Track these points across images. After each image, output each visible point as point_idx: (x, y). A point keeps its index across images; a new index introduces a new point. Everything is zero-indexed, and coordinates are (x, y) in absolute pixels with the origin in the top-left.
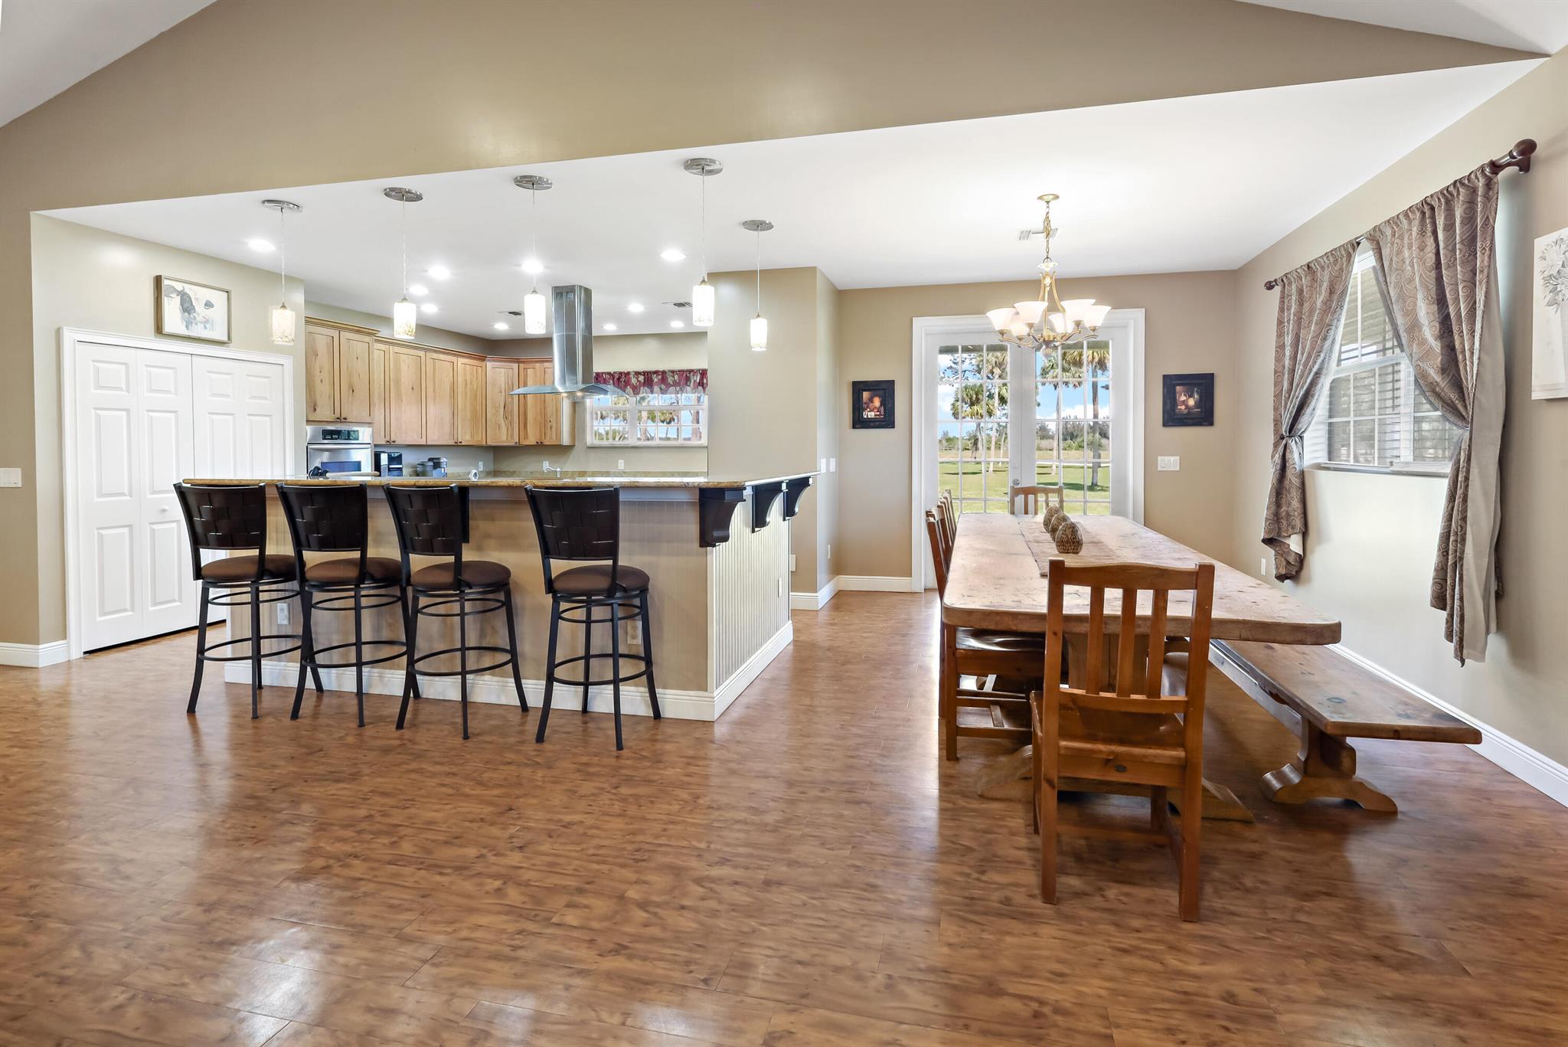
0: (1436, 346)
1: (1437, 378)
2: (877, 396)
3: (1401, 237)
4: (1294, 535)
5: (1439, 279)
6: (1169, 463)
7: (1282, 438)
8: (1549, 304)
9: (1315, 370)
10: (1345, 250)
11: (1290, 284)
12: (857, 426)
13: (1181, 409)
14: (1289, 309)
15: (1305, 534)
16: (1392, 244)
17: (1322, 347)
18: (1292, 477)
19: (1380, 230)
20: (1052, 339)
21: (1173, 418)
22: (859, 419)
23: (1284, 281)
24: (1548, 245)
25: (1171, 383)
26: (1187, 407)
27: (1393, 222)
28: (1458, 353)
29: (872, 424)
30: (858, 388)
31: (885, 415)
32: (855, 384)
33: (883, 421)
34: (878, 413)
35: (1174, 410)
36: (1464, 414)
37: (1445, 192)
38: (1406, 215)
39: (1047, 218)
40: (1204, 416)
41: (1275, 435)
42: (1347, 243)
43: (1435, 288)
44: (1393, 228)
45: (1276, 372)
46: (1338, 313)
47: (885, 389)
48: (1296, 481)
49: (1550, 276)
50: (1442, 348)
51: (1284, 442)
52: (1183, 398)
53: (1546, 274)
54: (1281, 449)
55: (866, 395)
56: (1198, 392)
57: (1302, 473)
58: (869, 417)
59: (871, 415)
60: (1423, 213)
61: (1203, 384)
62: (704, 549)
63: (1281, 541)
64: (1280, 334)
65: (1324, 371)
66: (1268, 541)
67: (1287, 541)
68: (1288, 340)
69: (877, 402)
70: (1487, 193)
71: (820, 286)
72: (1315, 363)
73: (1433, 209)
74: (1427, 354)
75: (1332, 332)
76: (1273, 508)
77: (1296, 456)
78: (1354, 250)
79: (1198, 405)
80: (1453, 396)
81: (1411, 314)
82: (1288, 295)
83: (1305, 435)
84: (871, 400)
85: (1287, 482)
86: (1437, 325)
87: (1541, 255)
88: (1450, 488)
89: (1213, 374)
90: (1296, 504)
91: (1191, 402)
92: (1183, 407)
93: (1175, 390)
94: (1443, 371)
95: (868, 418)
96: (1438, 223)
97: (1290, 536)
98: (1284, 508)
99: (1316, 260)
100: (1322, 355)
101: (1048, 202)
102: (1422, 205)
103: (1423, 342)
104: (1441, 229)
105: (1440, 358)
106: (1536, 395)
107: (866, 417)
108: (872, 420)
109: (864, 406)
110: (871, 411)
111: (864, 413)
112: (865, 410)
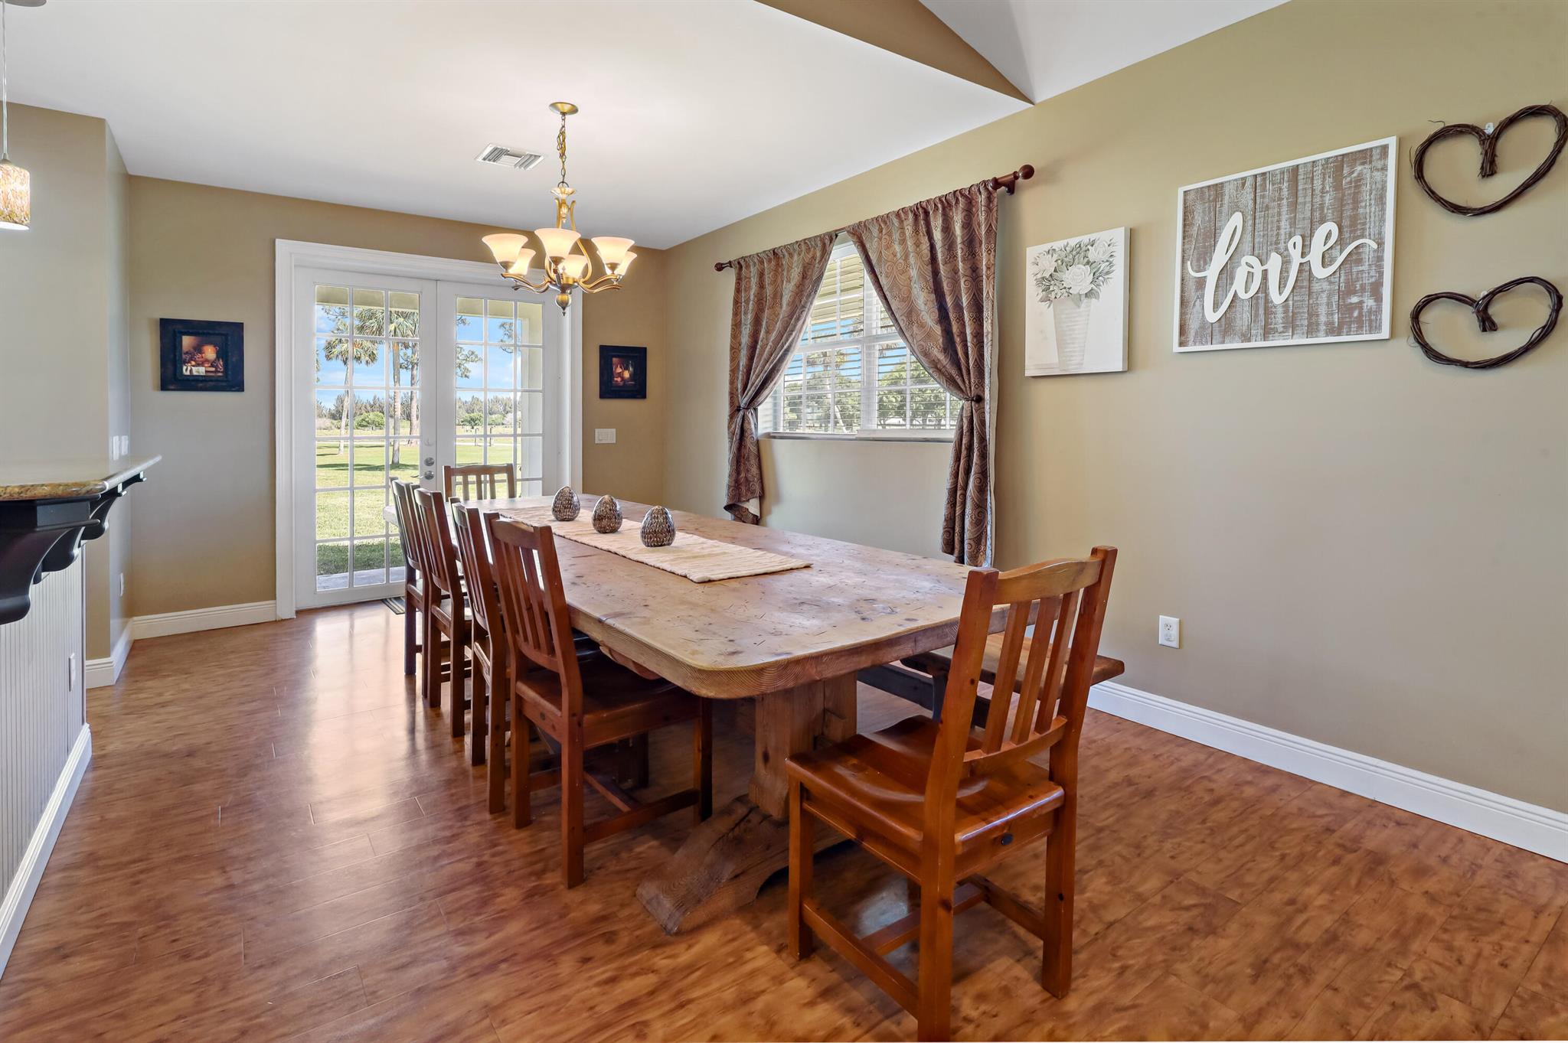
0: (938, 330)
1: (941, 357)
2: (210, 343)
3: (890, 234)
4: (754, 500)
5: (935, 273)
6: (606, 436)
7: (738, 410)
8: (1042, 300)
9: (785, 347)
10: (821, 240)
11: (748, 266)
12: (172, 387)
13: (617, 381)
14: (748, 289)
15: (762, 498)
16: (880, 239)
17: (795, 326)
18: (749, 444)
19: (865, 225)
21: (609, 389)
22: (175, 375)
23: (740, 265)
24: (1040, 254)
25: (608, 354)
26: (623, 379)
27: (883, 221)
28: (955, 336)
29: (200, 385)
30: (171, 331)
31: (226, 371)
32: (165, 323)
33: (222, 381)
34: (213, 369)
35: (611, 382)
36: (963, 387)
37: (944, 199)
38: (898, 215)
40: (637, 390)
41: (731, 406)
42: (824, 235)
43: (932, 280)
44: (880, 225)
45: (732, 348)
46: (812, 297)
47: (226, 335)
48: (753, 449)
49: (1043, 278)
50: (942, 331)
51: (741, 413)
52: (619, 370)
53: (1039, 276)
54: (739, 420)
55: (187, 341)
56: (632, 365)
57: (758, 441)
58: (195, 373)
59: (200, 371)
60: (916, 216)
61: (637, 357)
63: (739, 506)
64: (736, 313)
65: (792, 349)
66: (728, 508)
67: (746, 505)
68: (748, 319)
69: (210, 352)
70: (989, 205)
71: (109, 155)
72: (787, 340)
73: (926, 213)
74: (929, 335)
75: (804, 314)
76: (735, 475)
77: (753, 426)
78: (831, 241)
79: (633, 377)
80: (954, 372)
81: (908, 300)
82: (746, 278)
83: (759, 408)
84: (198, 349)
85: (745, 452)
86: (937, 311)
87: (1033, 260)
88: (956, 450)
89: (646, 348)
90: (754, 470)
91: (627, 375)
92: (619, 379)
93: (612, 361)
94: (945, 350)
95: (191, 375)
96: (932, 224)
97: (748, 501)
98: (743, 475)
99: (785, 246)
100: (794, 334)
101: (564, 114)
102: (917, 208)
103: (922, 326)
104: (939, 229)
105: (941, 340)
106: (1029, 372)
107: (188, 373)
108: (201, 378)
109: (184, 356)
110: (198, 365)
111: (185, 368)
112: (185, 362)
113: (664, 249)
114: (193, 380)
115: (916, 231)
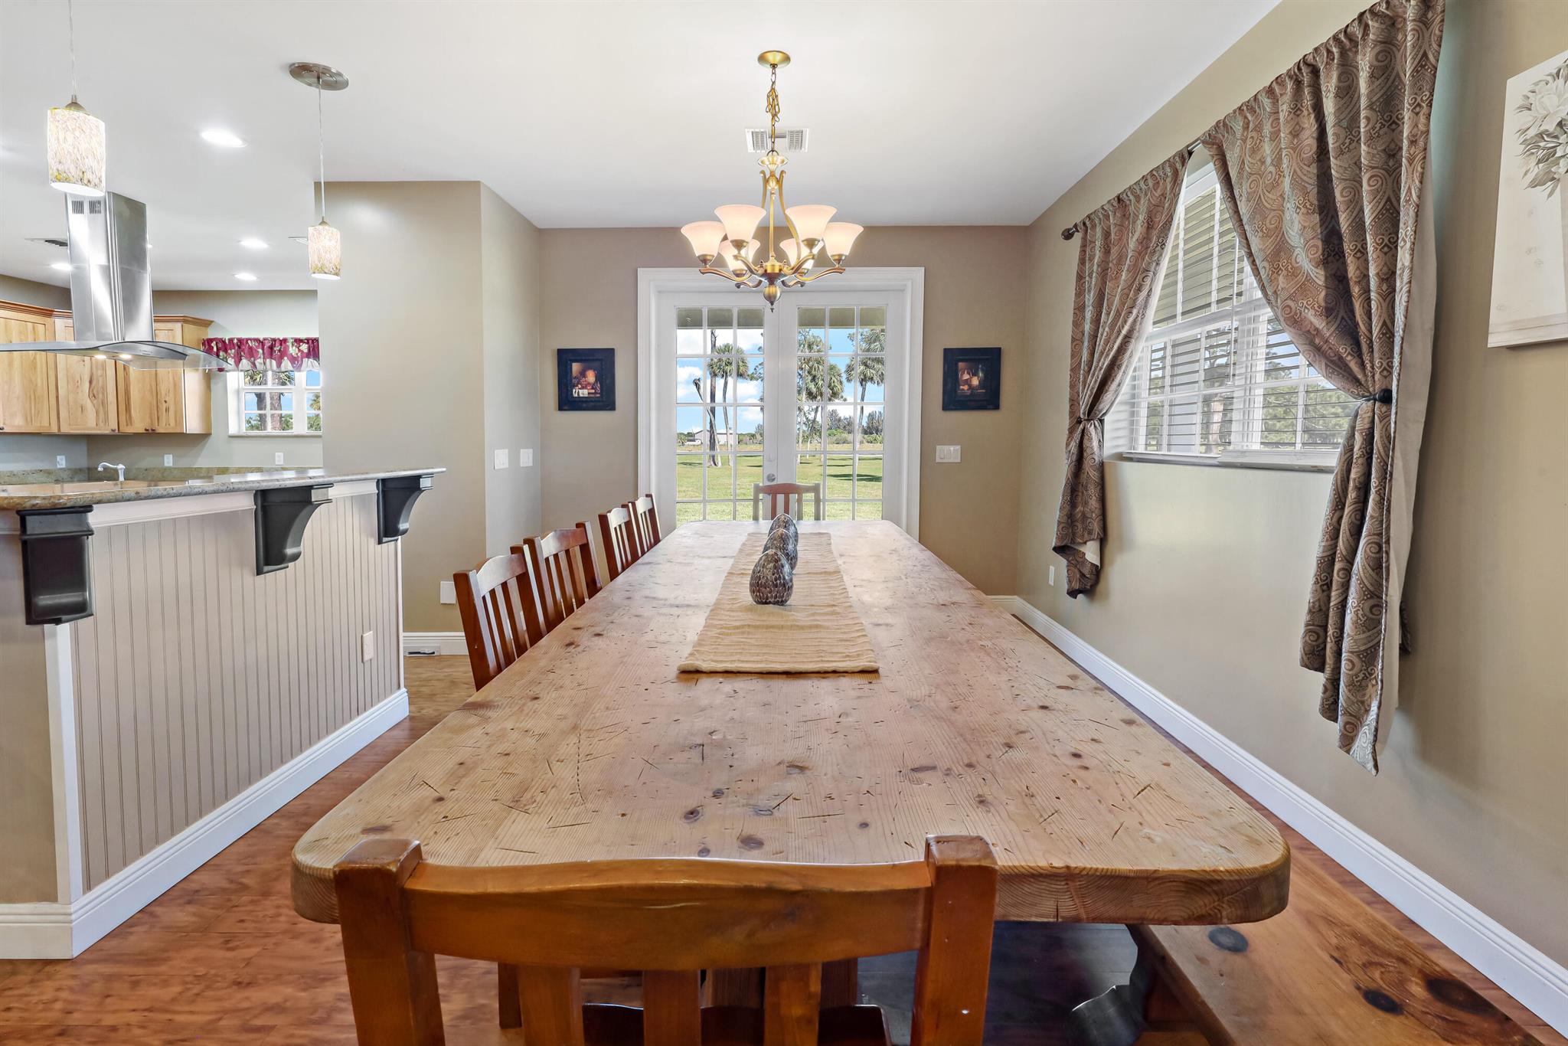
0: (1319, 276)
1: (1319, 323)
2: (590, 368)
3: (1258, 128)
4: (1092, 542)
5: (1324, 178)
6: (949, 453)
7: (1079, 422)
8: (1534, 184)
9: (1124, 332)
10: (1170, 166)
11: (1094, 226)
12: (566, 408)
13: (963, 390)
14: (1091, 260)
15: (1103, 541)
16: (1244, 141)
17: (1135, 301)
18: (1090, 472)
19: (1225, 125)
20: (777, 271)
21: (954, 400)
23: (1086, 226)
24: (1536, 84)
25: (953, 358)
26: (970, 386)
27: (1250, 107)
28: (1351, 284)
29: (584, 405)
30: (565, 357)
31: (601, 393)
32: (561, 353)
33: (599, 401)
34: (593, 391)
35: (955, 391)
36: (1360, 376)
37: (1342, 37)
38: (1270, 91)
39: (773, 89)
40: (989, 399)
41: (1070, 418)
42: (1174, 157)
43: (1316, 190)
44: (1246, 117)
45: (1073, 339)
46: (1157, 254)
47: (601, 360)
48: (1094, 475)
49: (1541, 136)
50: (1326, 278)
51: (1081, 426)
52: (966, 377)
53: (1532, 132)
54: (1077, 435)
55: (576, 367)
56: (983, 370)
57: (1102, 464)
58: (581, 395)
59: (584, 393)
60: (1298, 83)
61: (989, 360)
62: (36, 628)
63: (1075, 549)
64: (1080, 293)
65: (1136, 334)
66: (1060, 550)
67: (1082, 549)
68: (1090, 298)
69: (591, 377)
70: (1425, 15)
71: (486, 205)
72: (1125, 322)
73: (1315, 72)
74: (1304, 287)
75: (1148, 281)
76: (1068, 508)
77: (1095, 444)
78: (1183, 164)
79: (982, 385)
80: (1344, 350)
81: (1276, 232)
82: (1091, 242)
83: (1107, 419)
84: (583, 374)
85: (1083, 477)
86: (1319, 244)
87: (1521, 102)
88: (1336, 490)
89: (1000, 349)
90: (1094, 503)
91: (975, 382)
92: (966, 387)
93: (956, 365)
94: (1329, 312)
95: (579, 397)
96: (1323, 88)
97: (1085, 543)
98: (1080, 508)
99: (1130, 188)
100: (1135, 311)
101: (774, 66)
102: (1299, 69)
103: (1294, 272)
104: (1331, 95)
105: (1323, 294)
106: (1498, 337)
107: (576, 395)
108: (584, 400)
109: (573, 380)
110: (583, 388)
111: (574, 391)
112: (575, 386)
113: (1027, 224)
114: (580, 401)
115: (1296, 110)
